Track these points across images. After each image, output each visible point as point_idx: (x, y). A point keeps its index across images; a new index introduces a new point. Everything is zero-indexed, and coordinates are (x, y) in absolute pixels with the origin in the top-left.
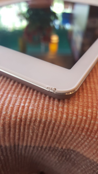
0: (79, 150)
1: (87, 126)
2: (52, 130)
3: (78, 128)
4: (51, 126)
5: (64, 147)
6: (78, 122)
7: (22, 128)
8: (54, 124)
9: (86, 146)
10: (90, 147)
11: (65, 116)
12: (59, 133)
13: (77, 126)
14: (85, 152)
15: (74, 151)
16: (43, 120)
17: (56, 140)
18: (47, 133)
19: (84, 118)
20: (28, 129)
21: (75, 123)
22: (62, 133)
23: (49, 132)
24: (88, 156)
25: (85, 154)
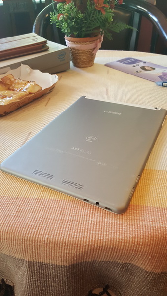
0: (133, 263)
1: (135, 248)
2: (116, 253)
3: (130, 250)
4: (116, 250)
5: (123, 262)
6: (130, 247)
7: (100, 251)
8: (117, 249)
9: (136, 260)
10: (139, 260)
11: (123, 244)
12: (120, 254)
13: (129, 249)
14: (137, 263)
15: (130, 264)
16: (111, 247)
17: (118, 258)
18: (113, 254)
19: (133, 244)
20: (103, 252)
21: (128, 247)
22: (121, 253)
23: (115, 254)
24: (139, 266)
25: (137, 265)
